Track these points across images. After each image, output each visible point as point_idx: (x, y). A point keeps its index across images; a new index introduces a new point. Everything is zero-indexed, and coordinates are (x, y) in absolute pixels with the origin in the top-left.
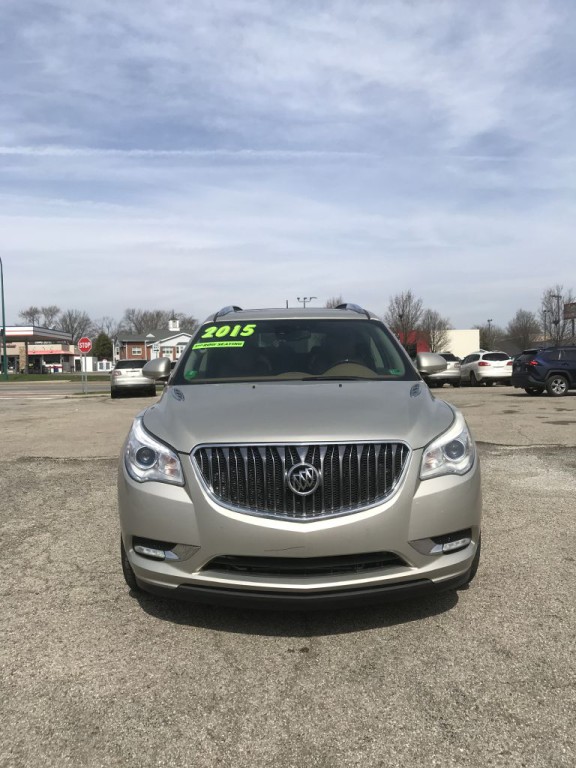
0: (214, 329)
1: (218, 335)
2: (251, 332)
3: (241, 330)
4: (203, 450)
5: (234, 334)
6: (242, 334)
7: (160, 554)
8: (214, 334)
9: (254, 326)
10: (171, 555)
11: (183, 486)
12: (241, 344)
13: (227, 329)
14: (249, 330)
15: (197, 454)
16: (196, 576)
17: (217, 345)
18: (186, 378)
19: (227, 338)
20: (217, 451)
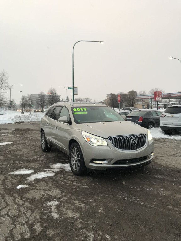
4: (111, 137)
7: (102, 162)
8: (77, 110)
10: (105, 162)
11: (107, 146)
15: (110, 139)
16: (112, 166)
20: (114, 137)
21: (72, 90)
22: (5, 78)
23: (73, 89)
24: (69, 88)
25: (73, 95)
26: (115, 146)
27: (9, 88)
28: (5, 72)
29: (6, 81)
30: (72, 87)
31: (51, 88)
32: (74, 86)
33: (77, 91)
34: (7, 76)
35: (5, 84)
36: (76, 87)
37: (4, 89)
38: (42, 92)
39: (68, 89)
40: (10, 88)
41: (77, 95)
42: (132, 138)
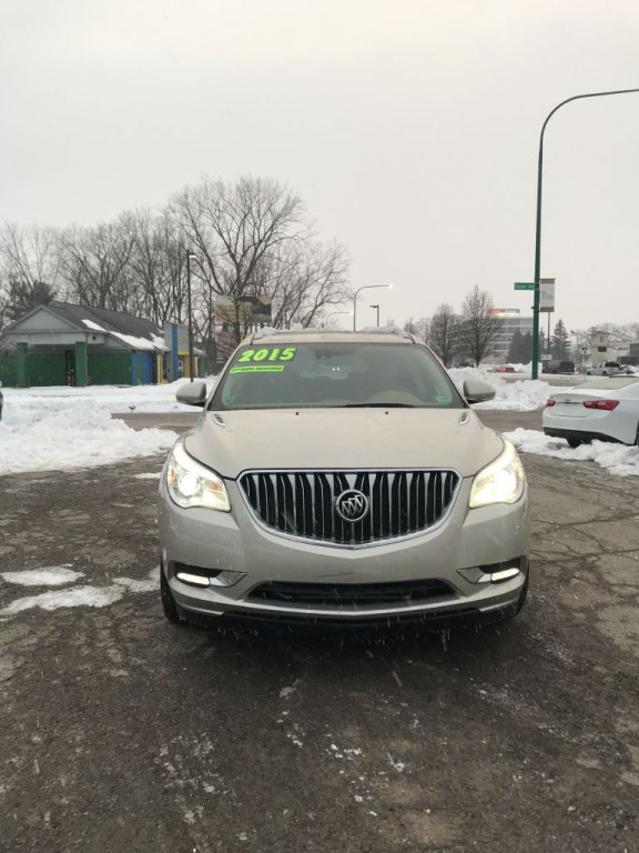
0: (251, 352)
1: (256, 358)
2: (291, 355)
3: (280, 354)
4: (250, 476)
5: (272, 358)
6: (282, 358)
7: (203, 580)
8: (252, 358)
9: (294, 350)
10: (215, 581)
11: (229, 512)
12: (281, 368)
13: (265, 352)
14: (288, 354)
15: (243, 481)
16: (240, 603)
17: (255, 369)
18: (225, 403)
19: (266, 361)
20: (264, 476)
21: (532, 292)
22: (337, 267)
23: (537, 286)
24: (519, 286)
25: (536, 309)
26: (263, 517)
27: (351, 298)
28: (340, 246)
29: (343, 276)
30: (532, 281)
31: (472, 289)
32: (542, 277)
33: (552, 298)
34: (344, 258)
35: (340, 285)
36: (551, 281)
37: (334, 300)
38: (445, 308)
39: (516, 289)
40: (354, 298)
41: (550, 309)
42: (346, 486)
